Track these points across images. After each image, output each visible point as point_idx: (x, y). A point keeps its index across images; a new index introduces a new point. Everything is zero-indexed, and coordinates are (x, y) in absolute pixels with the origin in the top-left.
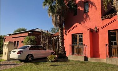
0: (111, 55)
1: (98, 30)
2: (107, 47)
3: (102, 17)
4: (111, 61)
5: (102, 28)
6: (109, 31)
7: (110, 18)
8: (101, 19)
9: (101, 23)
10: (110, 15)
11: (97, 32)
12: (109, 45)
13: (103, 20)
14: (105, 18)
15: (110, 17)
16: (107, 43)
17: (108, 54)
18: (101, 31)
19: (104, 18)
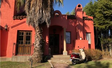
0: (17, 53)
1: (8, 29)
2: (15, 46)
3: (14, 17)
4: (16, 59)
5: (12, 27)
6: (18, 31)
7: (21, 20)
8: (13, 18)
9: (12, 22)
10: (21, 16)
11: (7, 30)
12: (17, 44)
13: (14, 19)
14: (17, 18)
15: (21, 18)
16: (15, 42)
17: (14, 53)
18: (11, 30)
19: (15, 18)
